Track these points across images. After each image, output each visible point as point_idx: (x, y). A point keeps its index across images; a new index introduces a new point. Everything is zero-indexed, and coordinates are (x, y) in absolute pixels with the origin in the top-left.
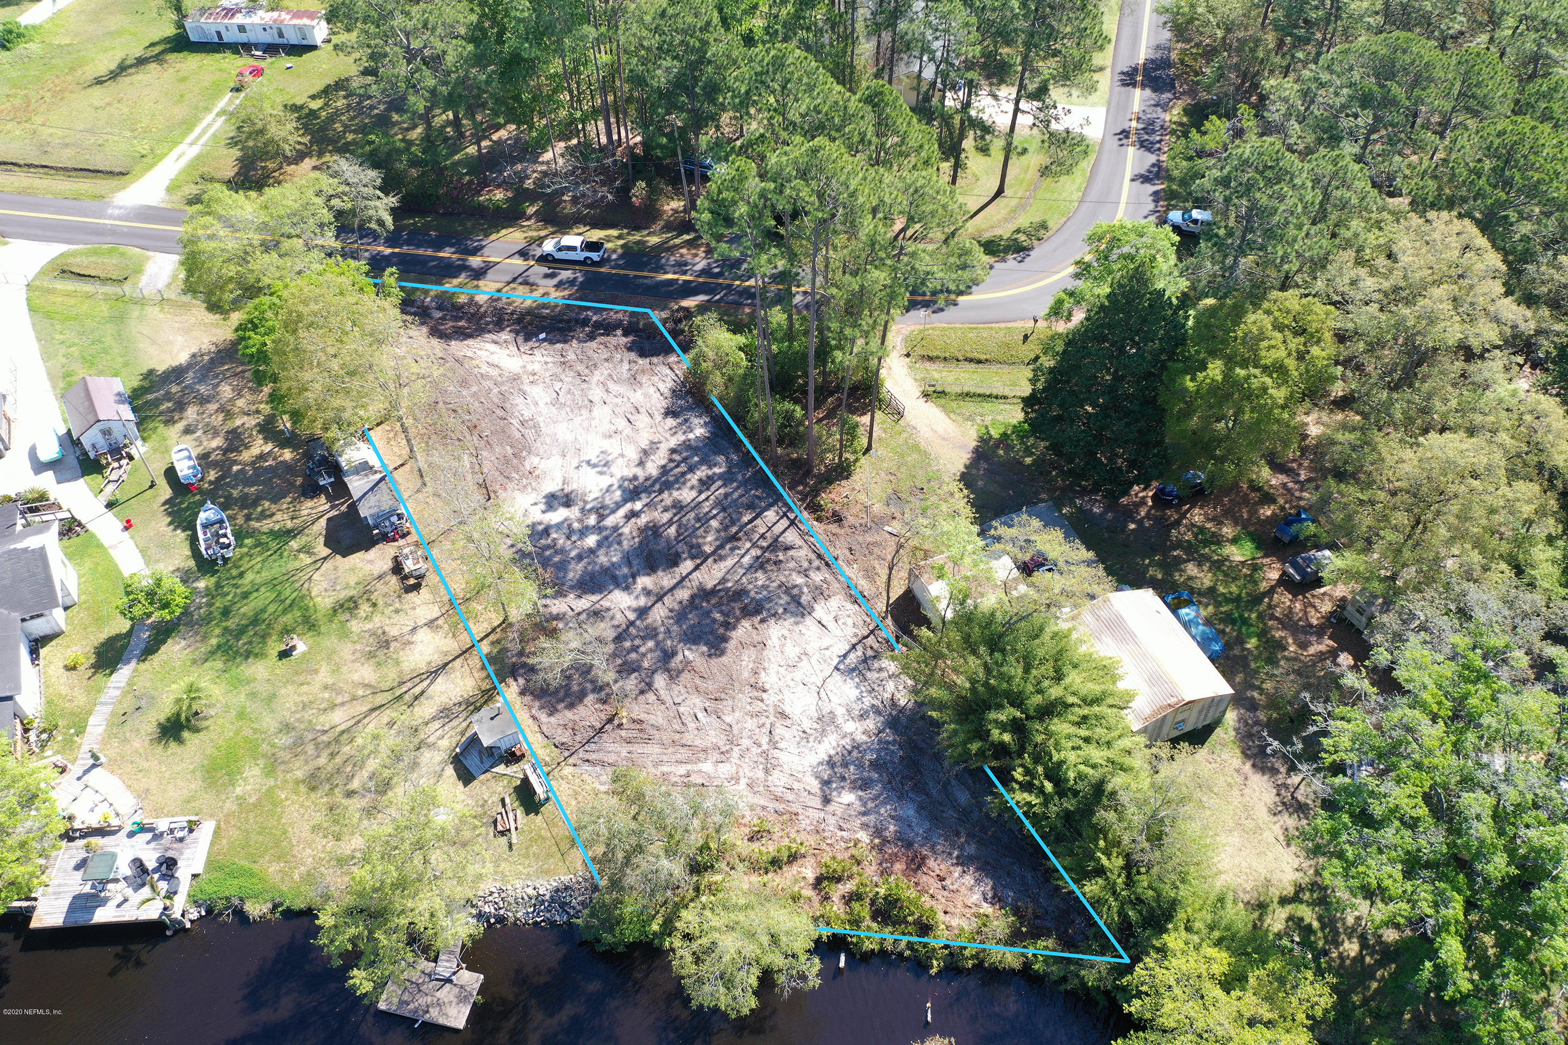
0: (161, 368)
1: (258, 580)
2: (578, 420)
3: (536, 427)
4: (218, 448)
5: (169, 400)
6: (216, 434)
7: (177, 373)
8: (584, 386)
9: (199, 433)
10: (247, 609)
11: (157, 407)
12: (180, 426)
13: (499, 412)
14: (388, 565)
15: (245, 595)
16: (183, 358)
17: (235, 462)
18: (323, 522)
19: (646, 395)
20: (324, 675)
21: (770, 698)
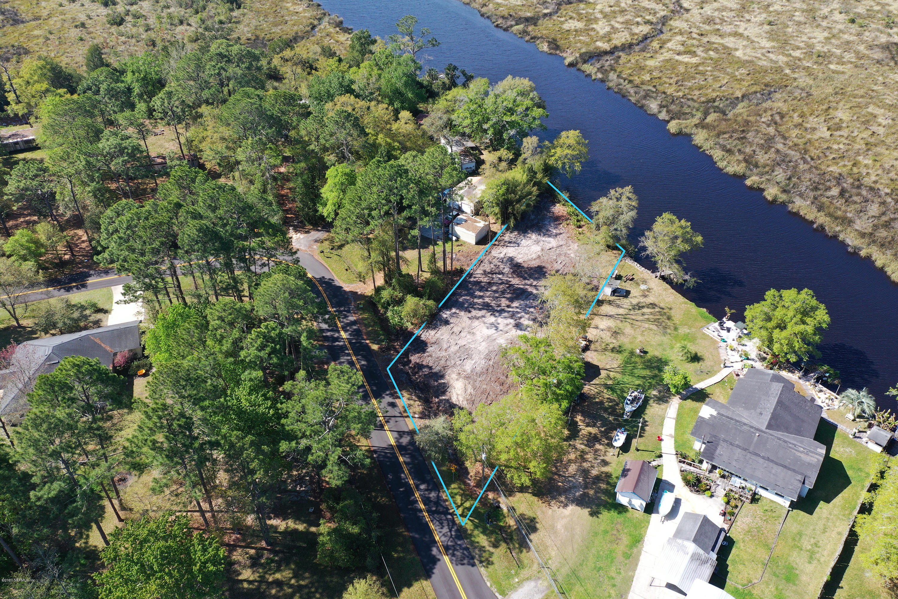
0: (586, 512)
1: (635, 379)
2: (473, 346)
3: (487, 355)
4: (600, 444)
5: (599, 488)
6: (596, 451)
7: (581, 502)
8: (452, 355)
9: (602, 458)
10: (647, 373)
11: (606, 490)
12: (605, 469)
13: (490, 370)
14: (588, 353)
15: (644, 377)
16: (572, 508)
17: (601, 432)
18: (595, 382)
19: (442, 335)
20: (640, 338)
21: (540, 253)
